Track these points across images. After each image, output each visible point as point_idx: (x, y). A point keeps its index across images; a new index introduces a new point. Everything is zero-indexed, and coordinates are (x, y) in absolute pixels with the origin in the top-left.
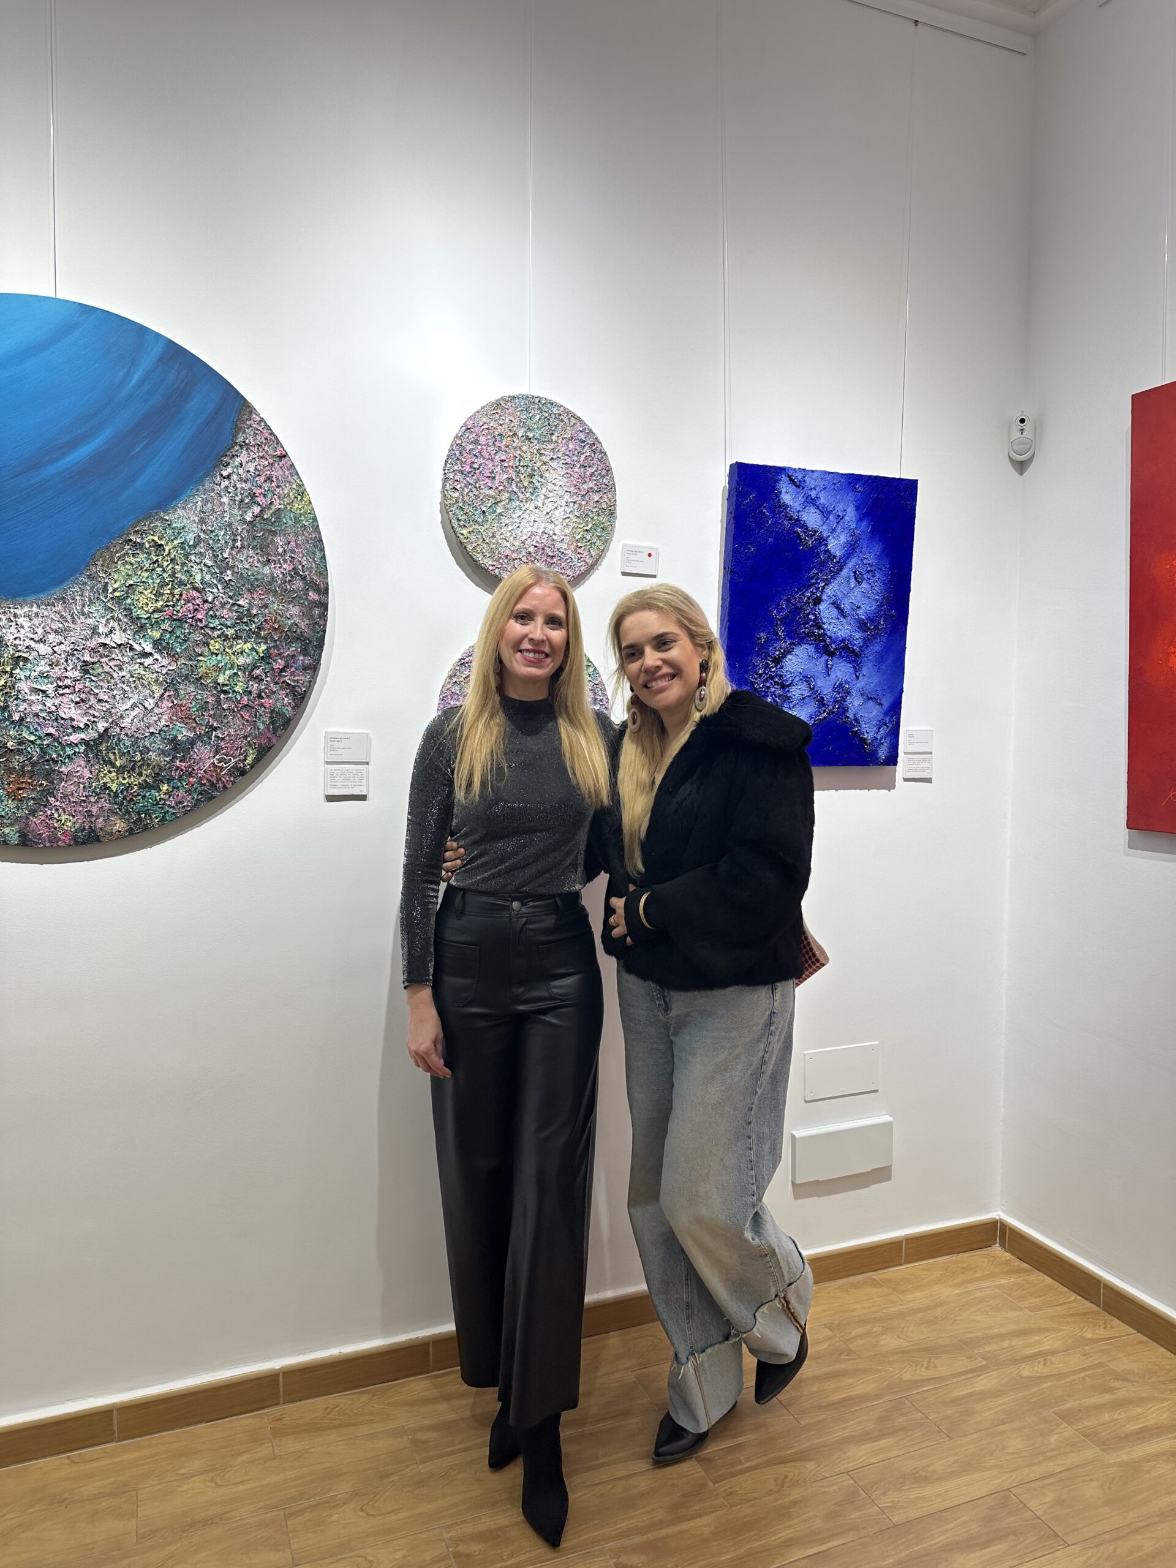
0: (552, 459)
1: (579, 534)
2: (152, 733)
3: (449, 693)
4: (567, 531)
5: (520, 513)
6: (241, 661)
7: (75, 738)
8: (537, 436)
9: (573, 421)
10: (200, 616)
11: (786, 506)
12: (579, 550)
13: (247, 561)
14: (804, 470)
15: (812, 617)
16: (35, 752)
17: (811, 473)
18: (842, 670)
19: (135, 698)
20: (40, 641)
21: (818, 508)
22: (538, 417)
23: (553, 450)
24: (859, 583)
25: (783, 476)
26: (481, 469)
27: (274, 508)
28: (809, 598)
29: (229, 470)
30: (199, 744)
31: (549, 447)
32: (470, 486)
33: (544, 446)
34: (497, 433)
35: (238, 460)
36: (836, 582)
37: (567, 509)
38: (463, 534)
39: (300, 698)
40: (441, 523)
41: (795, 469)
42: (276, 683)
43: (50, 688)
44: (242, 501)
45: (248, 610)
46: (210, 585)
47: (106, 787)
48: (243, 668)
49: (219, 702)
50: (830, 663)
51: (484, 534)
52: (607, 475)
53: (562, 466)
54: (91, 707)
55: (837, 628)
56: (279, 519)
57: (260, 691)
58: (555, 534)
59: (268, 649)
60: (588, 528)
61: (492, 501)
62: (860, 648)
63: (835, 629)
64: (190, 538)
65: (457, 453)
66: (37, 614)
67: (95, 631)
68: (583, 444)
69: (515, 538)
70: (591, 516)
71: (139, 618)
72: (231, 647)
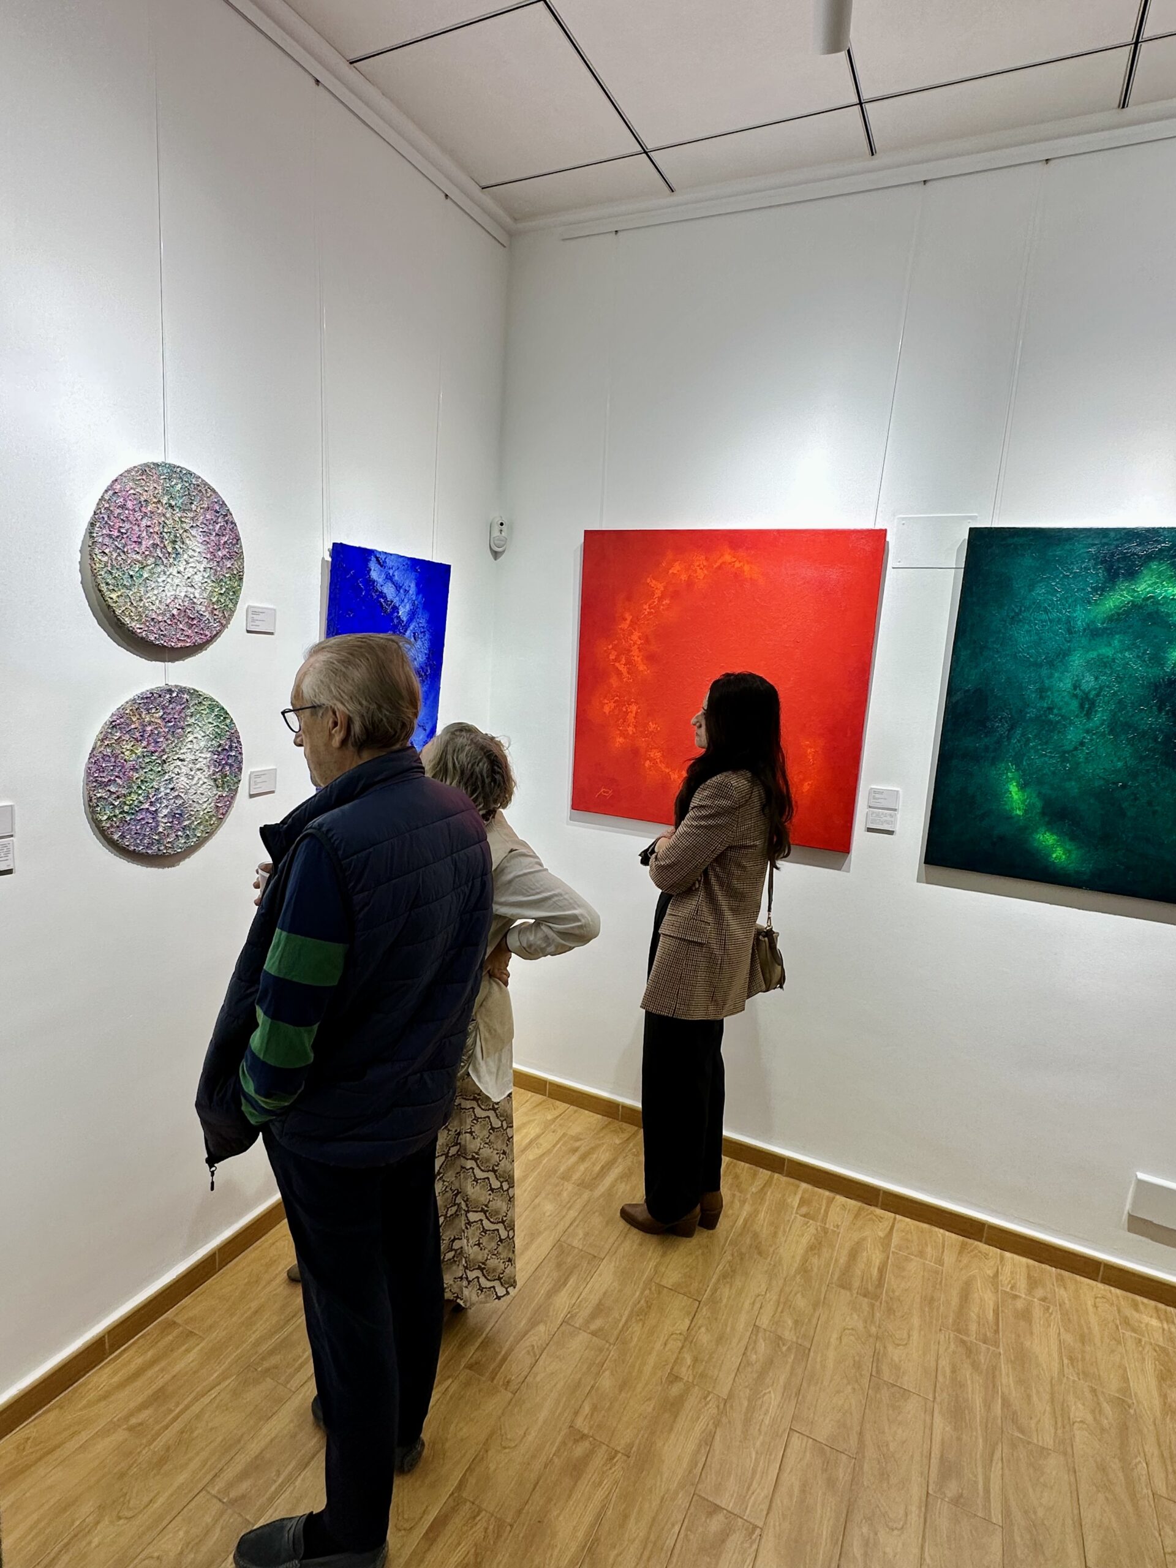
0: (192, 526)
1: (215, 597)
3: (101, 755)
4: (205, 595)
5: (164, 578)
8: (179, 504)
9: (209, 492)
11: (374, 581)
12: (215, 612)
14: (386, 553)
17: (390, 556)
21: (393, 584)
22: (179, 486)
23: (192, 519)
24: (416, 641)
25: (372, 557)
26: (129, 534)
31: (189, 515)
32: (118, 551)
33: (185, 515)
34: (142, 499)
37: (204, 574)
38: (111, 598)
40: (81, 583)
41: (380, 552)
51: (132, 598)
52: (237, 544)
53: (200, 534)
58: (195, 597)
60: (222, 592)
61: (139, 565)
65: (103, 515)
68: (217, 515)
69: (160, 601)
70: (224, 581)
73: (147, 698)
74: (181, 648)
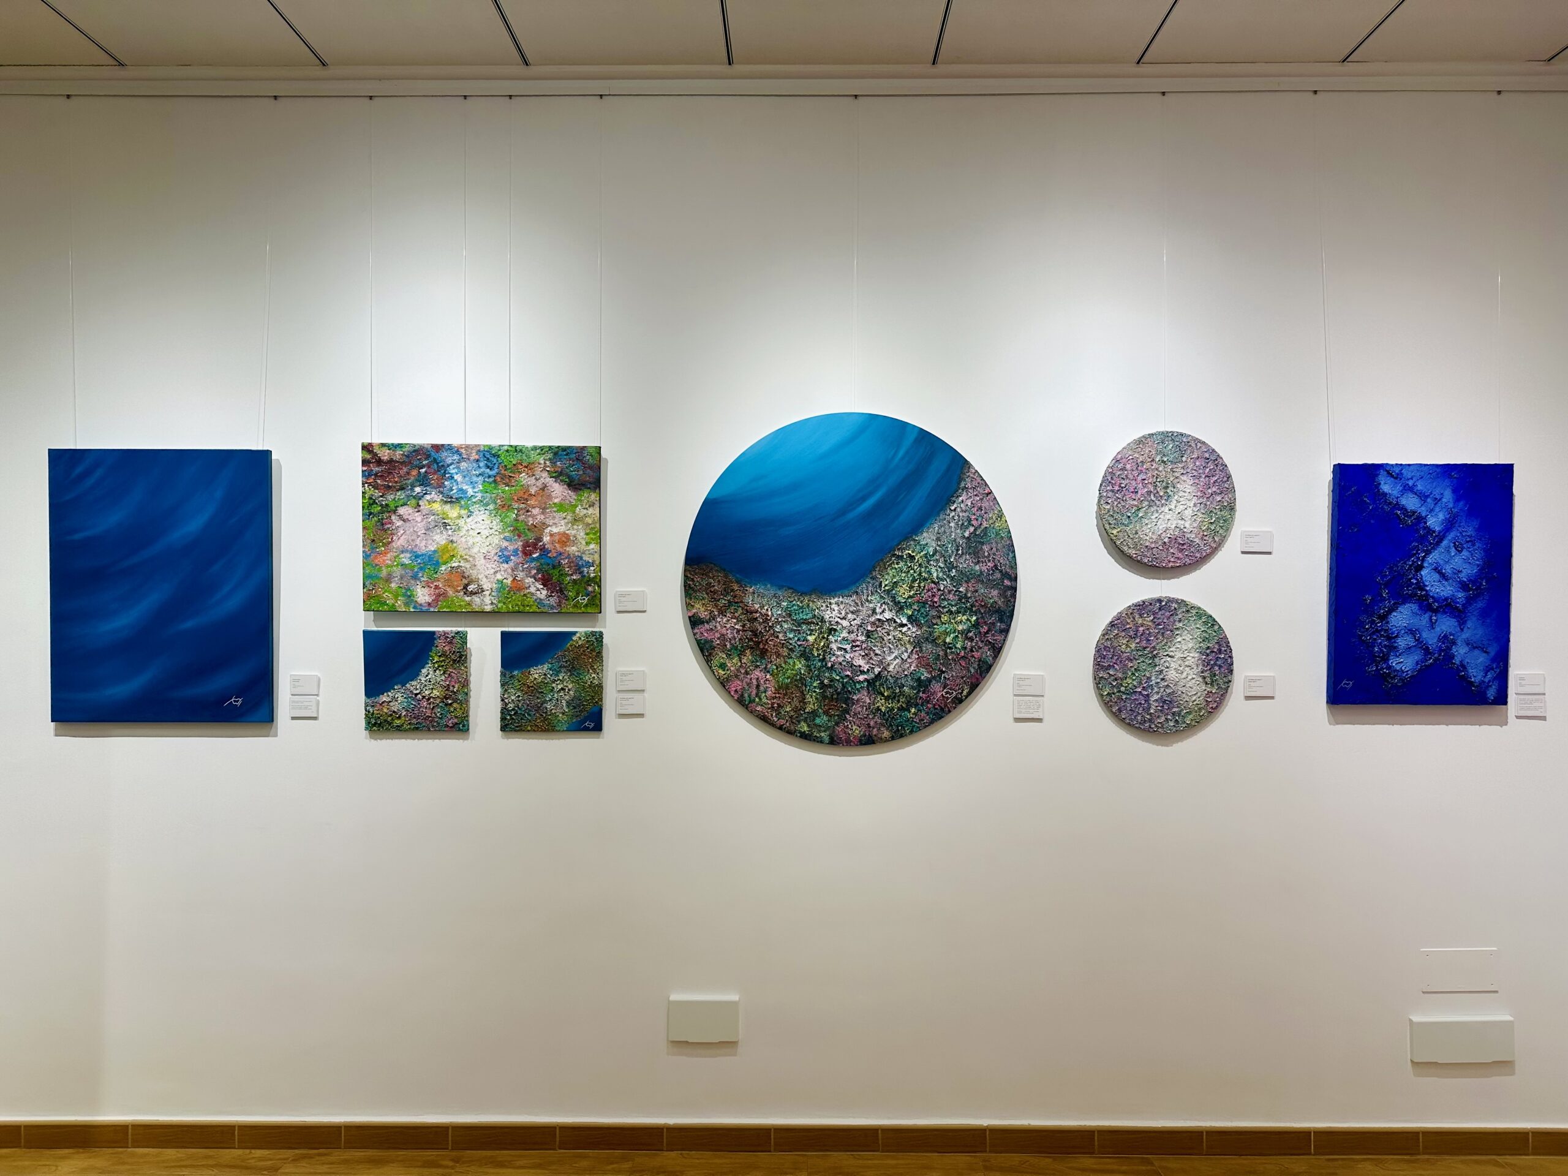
0: (1182, 474)
1: (1205, 526)
2: (906, 675)
3: (1103, 646)
4: (1195, 525)
5: (1157, 515)
6: (960, 628)
7: (861, 678)
8: (1171, 459)
9: (1199, 445)
10: (936, 600)
11: (1385, 494)
12: (1205, 538)
13: (965, 563)
14: (1401, 465)
15: (1414, 581)
16: (839, 686)
17: (1408, 467)
18: (1446, 624)
19: (896, 654)
20: (844, 618)
21: (1416, 494)
22: (1171, 446)
23: (1183, 468)
24: (1460, 552)
25: (1381, 471)
26: (1127, 487)
27: (983, 527)
28: (1411, 566)
29: (955, 505)
30: (934, 682)
31: (1180, 465)
32: (1119, 500)
33: (1176, 466)
34: (1139, 461)
35: (961, 499)
36: (1436, 551)
37: (1194, 508)
38: (1113, 534)
39: (997, 650)
40: (1097, 526)
41: (1392, 465)
42: (982, 642)
43: (848, 647)
44: (963, 524)
45: (965, 594)
46: (942, 580)
47: (878, 709)
48: (962, 632)
49: (946, 654)
50: (1434, 618)
51: (1129, 532)
52: (1228, 481)
53: (1190, 478)
54: (871, 658)
55: (1437, 588)
56: (985, 534)
57: (972, 647)
58: (1185, 528)
59: (977, 619)
60: (1212, 521)
61: (1135, 508)
62: (1463, 605)
63: (1437, 590)
64: (931, 551)
65: (1109, 478)
66: (842, 602)
67: (874, 611)
68: (1208, 461)
69: (1153, 533)
70: (1215, 512)
71: (899, 602)
72: (954, 619)
73: (1139, 605)
74: (1172, 567)
